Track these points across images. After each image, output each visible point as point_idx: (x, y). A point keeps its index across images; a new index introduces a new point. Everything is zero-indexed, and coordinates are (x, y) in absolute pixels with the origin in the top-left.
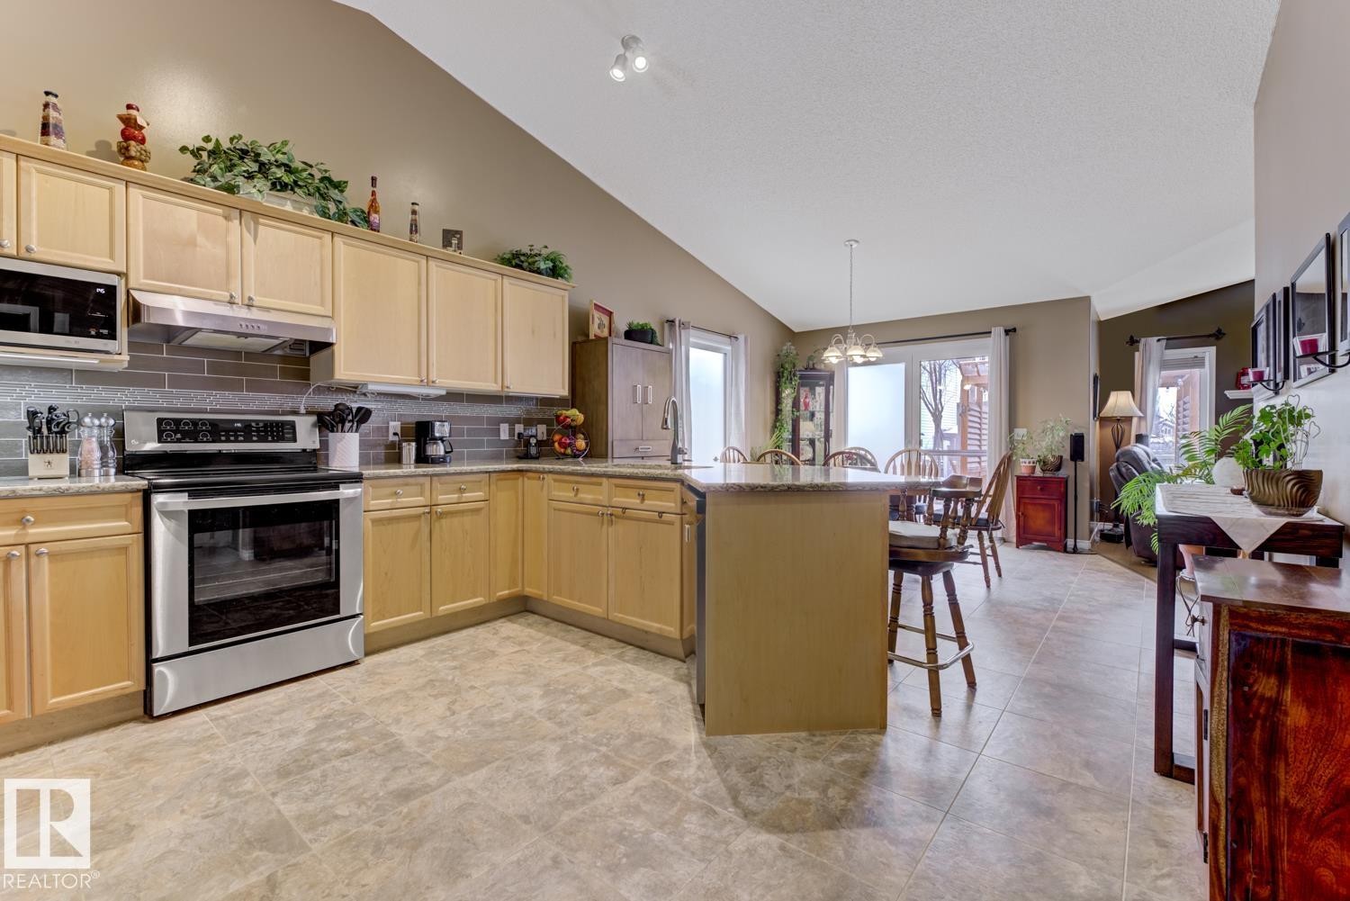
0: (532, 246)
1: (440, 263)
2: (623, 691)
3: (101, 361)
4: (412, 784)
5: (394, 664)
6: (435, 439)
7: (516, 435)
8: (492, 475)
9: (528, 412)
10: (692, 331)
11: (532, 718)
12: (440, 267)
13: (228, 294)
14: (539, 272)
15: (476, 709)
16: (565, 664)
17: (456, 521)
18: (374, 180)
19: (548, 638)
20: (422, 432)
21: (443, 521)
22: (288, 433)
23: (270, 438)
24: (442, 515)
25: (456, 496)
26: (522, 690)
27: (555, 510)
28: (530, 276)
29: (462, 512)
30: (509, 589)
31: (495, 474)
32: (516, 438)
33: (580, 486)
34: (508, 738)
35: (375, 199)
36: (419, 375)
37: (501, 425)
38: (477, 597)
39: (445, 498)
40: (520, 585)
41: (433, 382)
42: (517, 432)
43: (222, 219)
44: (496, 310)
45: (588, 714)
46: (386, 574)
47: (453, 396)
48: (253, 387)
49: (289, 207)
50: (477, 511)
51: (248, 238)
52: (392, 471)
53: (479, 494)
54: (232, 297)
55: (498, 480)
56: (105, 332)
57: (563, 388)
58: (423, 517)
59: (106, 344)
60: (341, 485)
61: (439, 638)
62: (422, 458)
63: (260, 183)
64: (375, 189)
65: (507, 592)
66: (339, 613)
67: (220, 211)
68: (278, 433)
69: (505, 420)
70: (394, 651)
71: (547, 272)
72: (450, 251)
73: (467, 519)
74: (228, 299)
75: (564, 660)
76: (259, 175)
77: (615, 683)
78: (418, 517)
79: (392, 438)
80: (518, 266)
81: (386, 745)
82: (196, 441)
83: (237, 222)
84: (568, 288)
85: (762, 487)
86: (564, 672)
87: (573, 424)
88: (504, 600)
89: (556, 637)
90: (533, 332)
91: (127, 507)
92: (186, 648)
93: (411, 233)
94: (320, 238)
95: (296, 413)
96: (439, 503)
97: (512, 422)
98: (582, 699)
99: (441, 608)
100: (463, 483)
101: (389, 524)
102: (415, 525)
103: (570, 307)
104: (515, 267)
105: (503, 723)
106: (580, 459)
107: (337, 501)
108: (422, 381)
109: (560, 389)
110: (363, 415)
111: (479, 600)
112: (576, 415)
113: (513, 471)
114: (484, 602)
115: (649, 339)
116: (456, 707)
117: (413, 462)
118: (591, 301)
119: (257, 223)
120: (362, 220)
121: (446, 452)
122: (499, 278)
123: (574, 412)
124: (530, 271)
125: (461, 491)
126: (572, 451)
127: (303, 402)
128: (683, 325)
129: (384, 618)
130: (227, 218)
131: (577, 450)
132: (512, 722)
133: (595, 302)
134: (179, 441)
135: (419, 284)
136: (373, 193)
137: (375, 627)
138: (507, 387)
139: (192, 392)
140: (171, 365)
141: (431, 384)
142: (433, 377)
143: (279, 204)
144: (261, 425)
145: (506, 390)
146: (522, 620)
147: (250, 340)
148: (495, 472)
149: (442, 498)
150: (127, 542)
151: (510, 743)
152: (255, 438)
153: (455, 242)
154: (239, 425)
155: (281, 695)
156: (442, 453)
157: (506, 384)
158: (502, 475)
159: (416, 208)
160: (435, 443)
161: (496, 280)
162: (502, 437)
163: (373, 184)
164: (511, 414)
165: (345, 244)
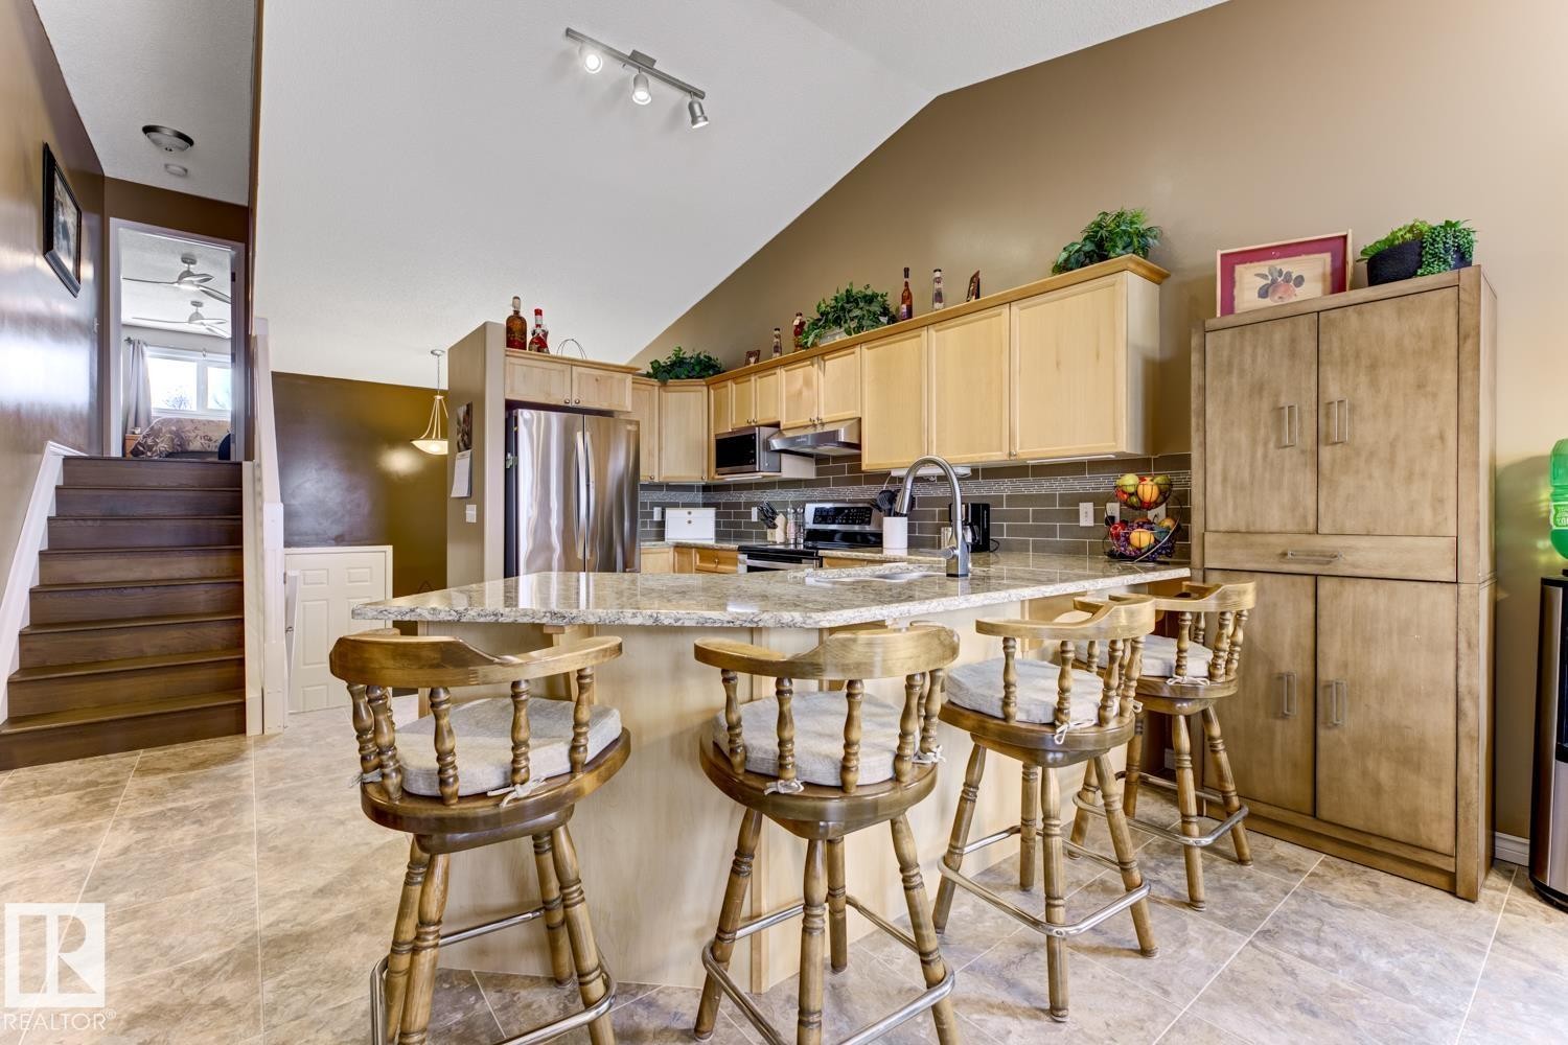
1: (938, 326)
13: (809, 420)
18: (907, 271)
22: (867, 517)
23: (858, 521)
32: (1105, 524)
35: (907, 288)
37: (1081, 505)
42: (1106, 516)
43: (811, 367)
44: (1002, 353)
49: (837, 338)
51: (821, 374)
57: (1115, 439)
64: (908, 279)
67: (810, 362)
68: (862, 516)
69: (1085, 498)
74: (811, 422)
76: (827, 324)
83: (816, 365)
93: (934, 304)
94: (853, 353)
97: (1099, 500)
119: (825, 361)
122: (1006, 309)
123: (1128, 480)
130: (813, 365)
134: (820, 523)
135: (921, 358)
136: (907, 282)
138: (1015, 454)
142: (933, 455)
144: (856, 510)
145: (1013, 458)
157: (1012, 449)
159: (939, 274)
161: (1002, 313)
162: (1083, 523)
163: (907, 276)
164: (1099, 488)
165: (868, 349)
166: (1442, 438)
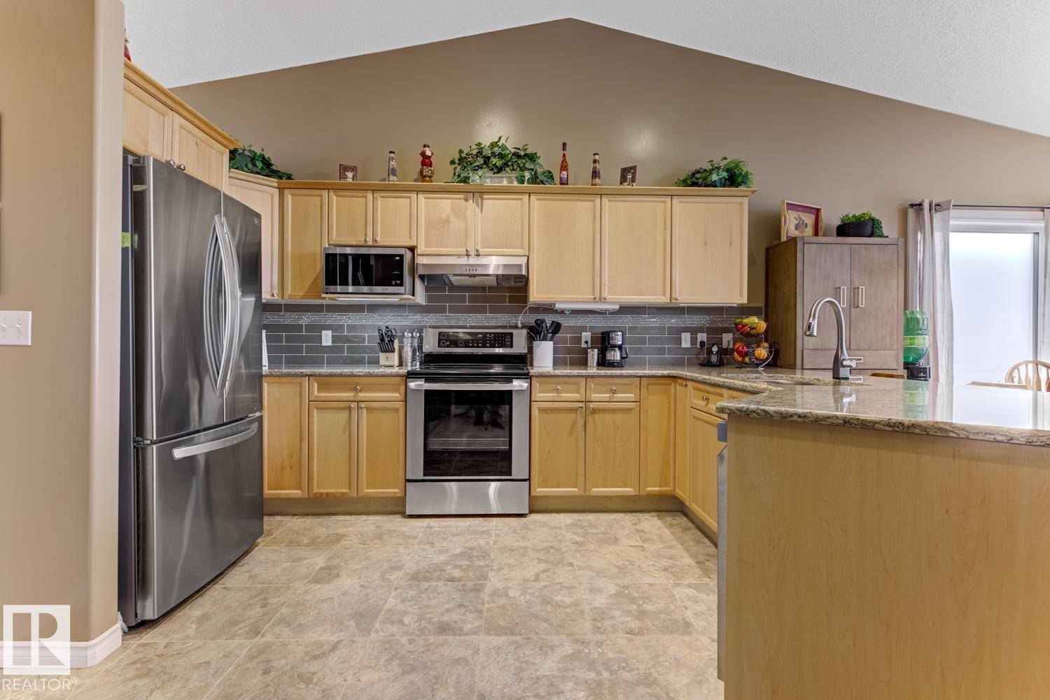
0: (712, 161)
1: (612, 198)
2: (687, 625)
3: (401, 300)
4: (456, 622)
5: (544, 525)
6: (614, 346)
7: (698, 343)
8: (643, 379)
9: (713, 322)
10: (953, 212)
11: (582, 612)
12: (612, 201)
13: (465, 250)
14: (714, 185)
15: (553, 584)
16: (663, 574)
17: (608, 416)
18: (564, 145)
19: (674, 543)
20: (604, 342)
21: (597, 416)
22: (508, 341)
23: (497, 345)
24: (594, 411)
25: (608, 395)
26: (601, 583)
27: (694, 417)
28: (706, 190)
29: (614, 411)
30: (659, 487)
31: (645, 379)
32: (698, 346)
33: (710, 396)
34: (546, 620)
35: (565, 159)
36: (593, 294)
37: (683, 334)
38: (627, 487)
39: (599, 396)
40: (672, 485)
41: (605, 299)
42: (699, 341)
43: (463, 201)
44: (665, 229)
45: (630, 632)
46: (549, 452)
47: (625, 310)
48: (494, 310)
49: (505, 183)
50: (629, 410)
51: (478, 210)
52: (575, 372)
53: (631, 396)
54: (467, 251)
55: (648, 384)
56: (398, 282)
57: (741, 295)
58: (578, 411)
59: (398, 290)
60: (514, 380)
61: (591, 514)
62: (603, 363)
63: (484, 172)
64: (565, 152)
65: (658, 489)
66: (511, 475)
67: (462, 196)
68: (502, 341)
69: (686, 330)
70: (554, 515)
71: (721, 183)
72: (625, 186)
73: (618, 417)
74: (465, 253)
75: (666, 570)
76: (485, 166)
77: (689, 613)
78: (575, 410)
79: (584, 345)
80: (694, 184)
81: (476, 584)
82: (457, 347)
83: (471, 201)
84: (747, 194)
85: (799, 416)
86: (651, 580)
87: (753, 332)
88: (654, 495)
89: (682, 545)
90: (705, 244)
91: (399, 385)
92: (421, 477)
93: (592, 179)
94: (521, 199)
95: (516, 327)
96: (592, 400)
97: (694, 331)
98: (642, 614)
99: (594, 490)
100: (614, 384)
101: (551, 413)
102: (572, 416)
103: (750, 212)
104: (691, 186)
105: (558, 605)
106: (760, 369)
107: (511, 392)
108: (595, 298)
109: (738, 296)
110: (557, 327)
111: (629, 490)
112: (757, 323)
113: (664, 377)
114: (633, 494)
115: (869, 231)
116: (543, 576)
117: (595, 365)
118: (783, 202)
119: (482, 199)
120: (549, 178)
121: (622, 358)
122: (669, 200)
123: (754, 320)
124: (705, 186)
125: (614, 392)
126: (750, 359)
127: (520, 319)
128: (937, 207)
129: (547, 487)
130: (466, 200)
131: (757, 359)
132: (564, 607)
133: (786, 201)
134: (448, 346)
135: (594, 218)
136: (564, 155)
137: (539, 492)
138: (675, 299)
139: (460, 316)
140: (449, 299)
141: (603, 300)
142: (605, 294)
143: (500, 182)
144: (493, 335)
145: (674, 301)
146: (669, 519)
147: (477, 278)
148: (645, 377)
149: (595, 396)
150: (398, 406)
151: (544, 625)
152: (488, 345)
153: (629, 176)
154: (480, 336)
155: (468, 524)
156: (618, 358)
157: (674, 296)
158: (653, 381)
159: (597, 157)
160: (612, 350)
161: (664, 202)
162: (684, 345)
163: (564, 149)
164: (693, 324)
165: (538, 199)
166: (893, 308)
